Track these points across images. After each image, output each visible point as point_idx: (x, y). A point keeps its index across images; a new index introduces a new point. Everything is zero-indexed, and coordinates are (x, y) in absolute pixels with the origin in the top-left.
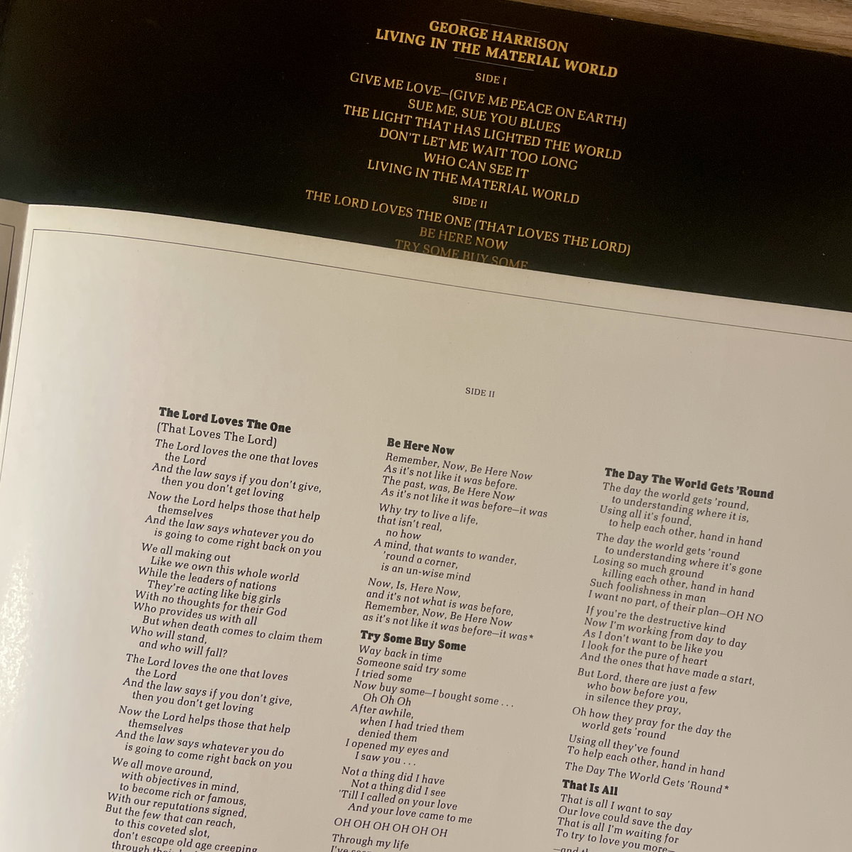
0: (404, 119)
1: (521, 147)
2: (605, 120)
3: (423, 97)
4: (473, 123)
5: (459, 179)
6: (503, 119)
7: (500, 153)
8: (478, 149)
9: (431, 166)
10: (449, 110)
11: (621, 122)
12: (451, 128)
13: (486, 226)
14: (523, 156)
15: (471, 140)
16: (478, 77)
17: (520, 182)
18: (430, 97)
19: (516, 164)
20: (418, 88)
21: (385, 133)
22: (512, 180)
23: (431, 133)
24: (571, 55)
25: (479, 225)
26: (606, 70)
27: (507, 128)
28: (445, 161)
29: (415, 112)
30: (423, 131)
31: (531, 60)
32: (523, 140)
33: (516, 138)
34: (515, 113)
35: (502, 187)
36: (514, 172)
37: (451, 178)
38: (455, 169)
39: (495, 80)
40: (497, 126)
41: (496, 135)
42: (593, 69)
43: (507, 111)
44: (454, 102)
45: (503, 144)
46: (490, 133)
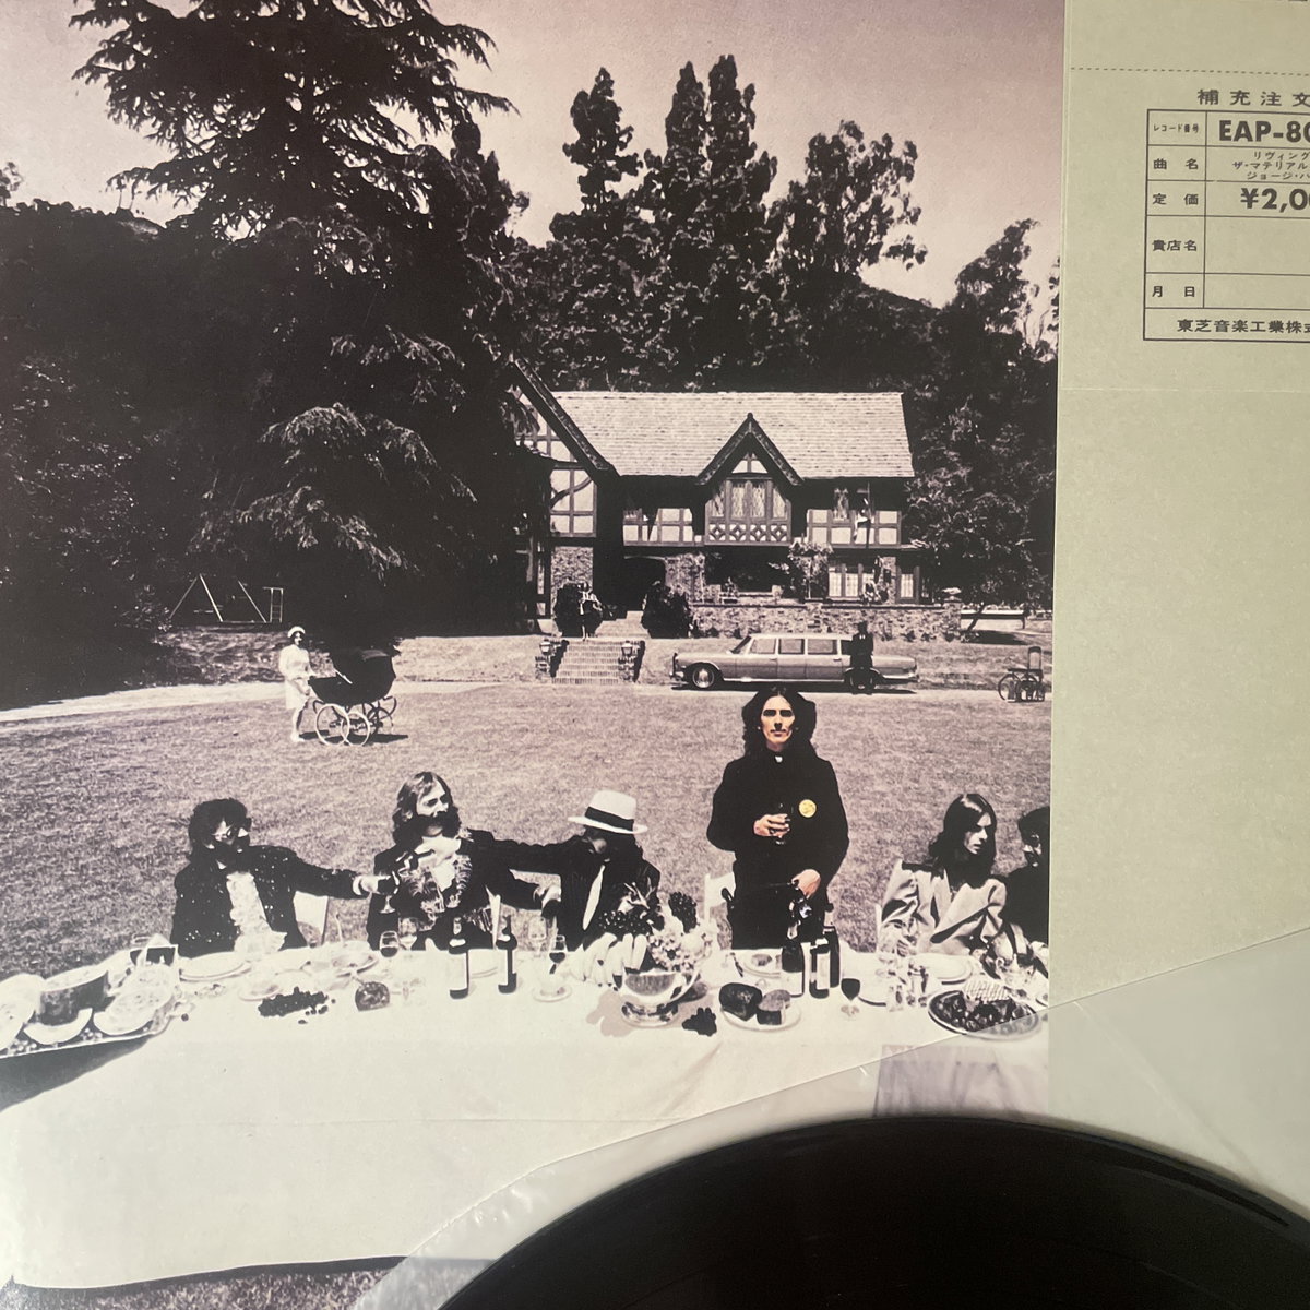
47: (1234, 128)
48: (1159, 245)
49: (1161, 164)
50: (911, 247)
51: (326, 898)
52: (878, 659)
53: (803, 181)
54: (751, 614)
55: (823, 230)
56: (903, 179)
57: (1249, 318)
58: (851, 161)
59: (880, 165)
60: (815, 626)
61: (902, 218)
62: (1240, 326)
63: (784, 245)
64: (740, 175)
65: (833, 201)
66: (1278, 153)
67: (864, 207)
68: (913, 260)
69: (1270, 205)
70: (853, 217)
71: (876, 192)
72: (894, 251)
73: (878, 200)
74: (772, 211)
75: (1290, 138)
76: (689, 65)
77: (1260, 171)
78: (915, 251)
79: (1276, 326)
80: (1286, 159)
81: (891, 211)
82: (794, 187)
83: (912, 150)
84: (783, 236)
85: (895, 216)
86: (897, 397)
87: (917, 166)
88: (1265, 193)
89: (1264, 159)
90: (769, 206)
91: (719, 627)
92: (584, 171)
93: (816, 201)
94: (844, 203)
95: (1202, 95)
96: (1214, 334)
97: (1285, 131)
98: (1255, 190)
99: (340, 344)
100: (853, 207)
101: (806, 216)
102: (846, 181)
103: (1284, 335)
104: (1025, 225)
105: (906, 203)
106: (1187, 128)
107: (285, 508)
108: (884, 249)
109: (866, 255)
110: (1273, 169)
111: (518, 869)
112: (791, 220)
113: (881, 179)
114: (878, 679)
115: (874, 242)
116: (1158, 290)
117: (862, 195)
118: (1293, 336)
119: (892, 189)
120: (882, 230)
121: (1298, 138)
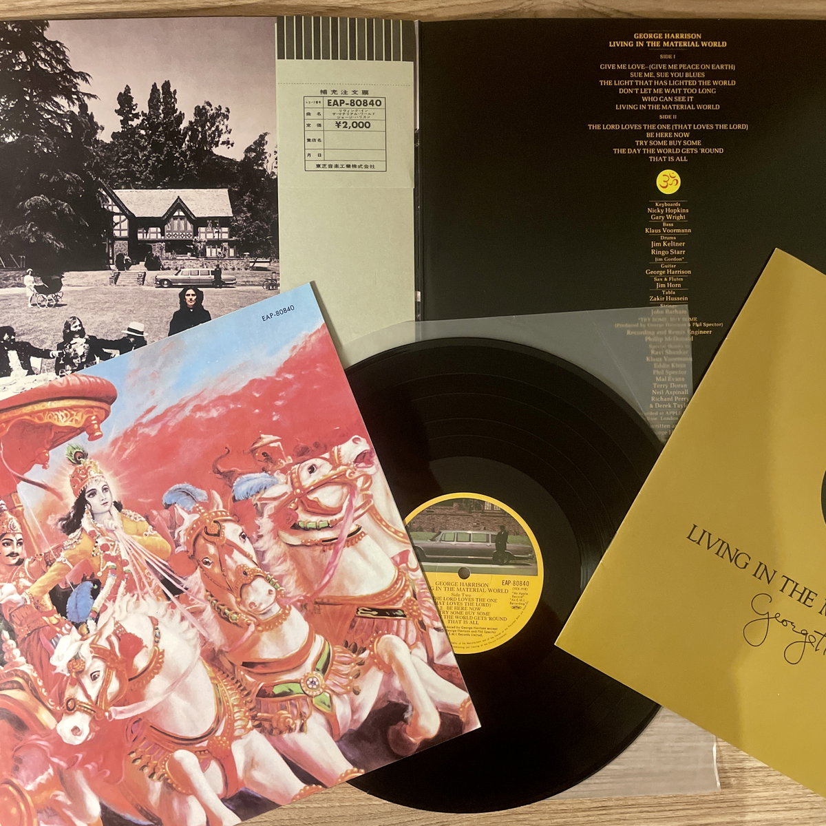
0: (630, 83)
1: (688, 87)
2: (725, 67)
3: (637, 70)
4: (663, 79)
5: (661, 107)
6: (677, 75)
7: (678, 91)
8: (667, 91)
9: (647, 103)
10: (650, 75)
11: (733, 67)
12: (653, 83)
13: (677, 127)
14: (690, 91)
15: (663, 87)
16: (661, 56)
17: (690, 103)
18: (640, 70)
19: (687, 95)
20: (634, 67)
21: (622, 91)
22: (686, 103)
23: (643, 87)
24: (703, 39)
25: (674, 127)
26: (721, 44)
27: (679, 79)
28: (653, 99)
29: (634, 79)
30: (639, 87)
31: (685, 45)
32: (688, 83)
33: (685, 83)
34: (682, 71)
35: (682, 107)
36: (686, 99)
37: (657, 107)
38: (658, 103)
39: (670, 57)
40: (675, 79)
41: (675, 83)
42: (715, 44)
43: (678, 71)
44: (652, 71)
45: (679, 87)
46: (672, 83)
47: (332, 102)
48: (309, 140)
49: (309, 114)
50: (229, 142)
51: (41, 359)
52: (223, 277)
53: (193, 121)
54: (181, 262)
55: (200, 136)
56: (225, 120)
57: (339, 163)
58: (208, 114)
59: (218, 115)
60: (202, 266)
61: (225, 132)
62: (337, 166)
63: (188, 141)
64: (173, 119)
65: (203, 127)
66: (347, 110)
67: (213, 129)
68: (230, 146)
69: (345, 127)
70: (210, 132)
71: (217, 124)
72: (223, 143)
73: (218, 126)
74: (184, 130)
75: (351, 105)
76: (155, 84)
77: (342, 115)
78: (230, 143)
79: (348, 166)
80: (350, 112)
81: (222, 130)
82: (191, 122)
83: (228, 110)
84: (188, 138)
85: (223, 132)
86: (226, 190)
87: (230, 115)
88: (343, 123)
89: (342, 112)
90: (182, 129)
91: (170, 267)
92: (122, 118)
93: (198, 127)
94: (207, 128)
95: (321, 91)
96: (328, 169)
97: (350, 103)
98: (340, 123)
99: (43, 176)
100: (210, 129)
101: (195, 132)
102: (207, 120)
103: (351, 169)
104: (266, 134)
105: (227, 127)
106: (317, 102)
107: (25, 229)
108: (220, 142)
109: (215, 144)
110: (346, 115)
111: (105, 348)
112: (190, 133)
113: (218, 120)
114: (224, 283)
115: (217, 140)
116: (309, 155)
117: (212, 125)
118: (355, 169)
119: (222, 123)
120: (219, 136)
121: (354, 105)
